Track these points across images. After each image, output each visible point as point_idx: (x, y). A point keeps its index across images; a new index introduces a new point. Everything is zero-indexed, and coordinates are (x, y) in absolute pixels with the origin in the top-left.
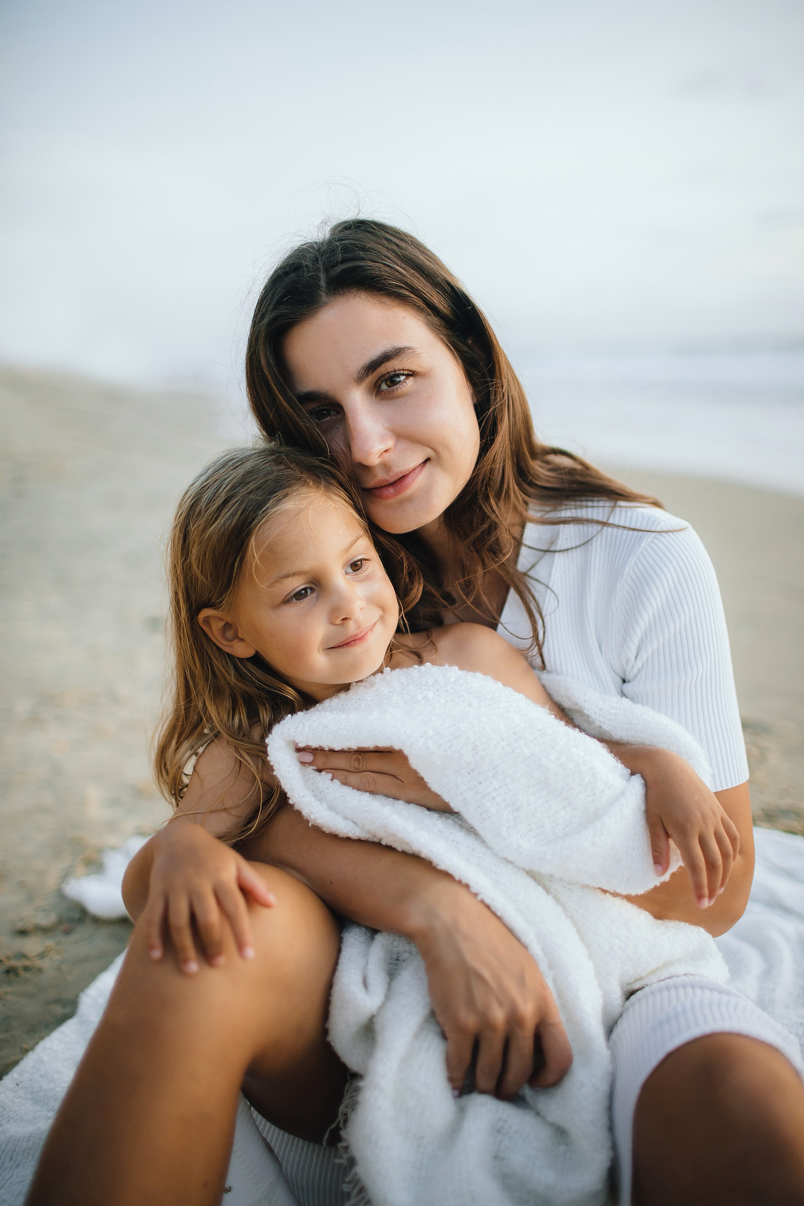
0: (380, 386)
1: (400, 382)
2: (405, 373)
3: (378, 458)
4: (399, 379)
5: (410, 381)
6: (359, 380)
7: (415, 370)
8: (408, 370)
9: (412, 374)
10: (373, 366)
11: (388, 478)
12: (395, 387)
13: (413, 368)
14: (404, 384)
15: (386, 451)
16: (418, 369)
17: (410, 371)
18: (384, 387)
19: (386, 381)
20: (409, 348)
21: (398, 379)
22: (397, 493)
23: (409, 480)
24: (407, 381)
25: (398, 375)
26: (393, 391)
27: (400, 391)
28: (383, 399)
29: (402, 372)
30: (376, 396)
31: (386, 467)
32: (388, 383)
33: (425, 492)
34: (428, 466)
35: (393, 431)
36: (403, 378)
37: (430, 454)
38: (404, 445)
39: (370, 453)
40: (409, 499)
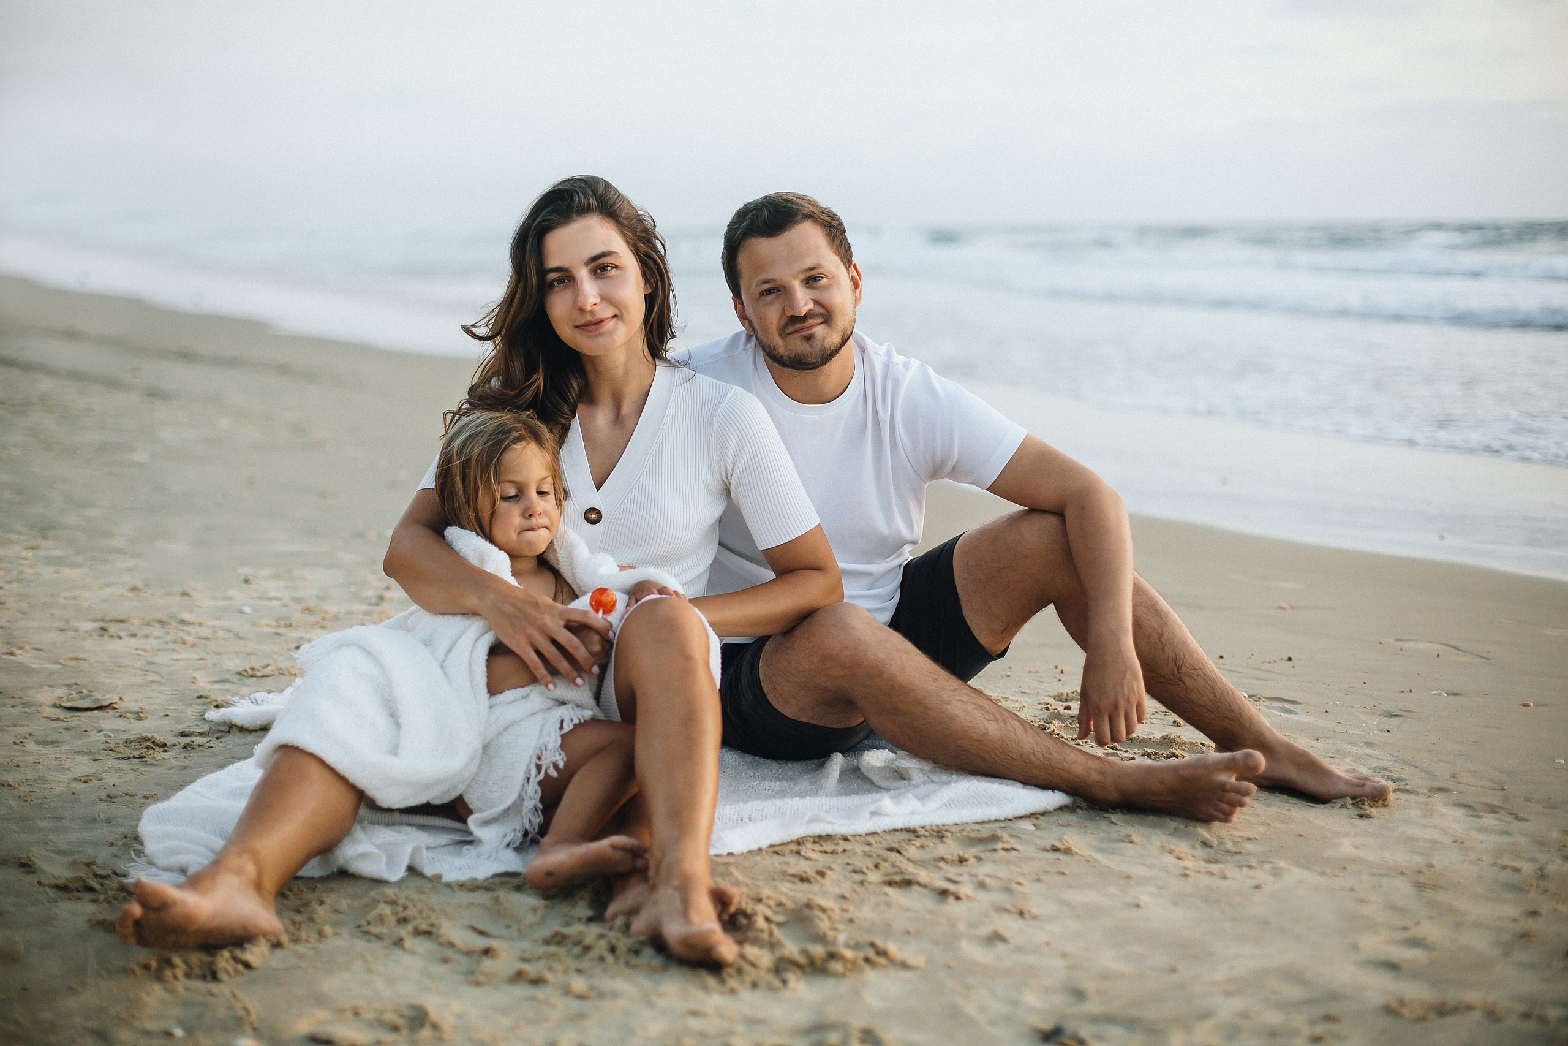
0: (597, 270)
3: (589, 307)
5: (613, 270)
6: (587, 264)
9: (615, 267)
10: (595, 258)
11: (592, 320)
12: (605, 271)
13: (616, 264)
15: (594, 304)
16: (618, 265)
18: (599, 271)
19: (600, 269)
20: (616, 252)
21: (607, 268)
22: (597, 329)
23: (604, 323)
24: (611, 270)
25: (607, 266)
26: (603, 274)
27: (608, 275)
28: (597, 277)
29: (610, 265)
30: (594, 275)
31: (592, 313)
33: (612, 332)
34: (615, 319)
35: (600, 295)
36: (609, 268)
37: (617, 312)
38: (605, 304)
39: (587, 303)
40: (602, 334)
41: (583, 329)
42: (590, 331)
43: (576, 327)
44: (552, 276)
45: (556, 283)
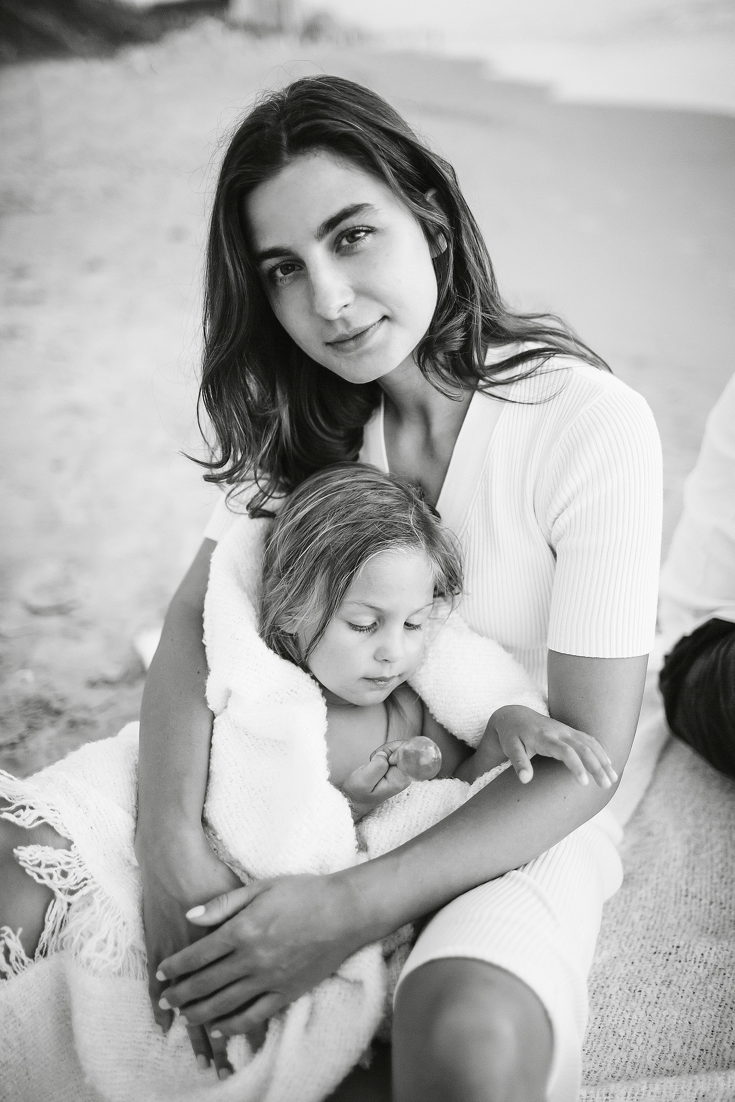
0: (340, 242)
1: (359, 238)
2: (364, 229)
3: (338, 313)
4: (360, 235)
5: (369, 238)
6: (320, 236)
7: (373, 226)
8: (367, 227)
9: (370, 230)
10: (331, 224)
11: (347, 332)
12: (355, 243)
13: (372, 224)
14: (363, 241)
15: (345, 306)
16: (377, 226)
17: (369, 227)
18: (345, 242)
19: (346, 237)
20: (367, 205)
21: (358, 235)
22: (357, 347)
23: (368, 334)
24: (367, 238)
25: (359, 231)
26: (353, 247)
27: (359, 248)
28: (343, 255)
29: (361, 228)
30: (337, 252)
31: (345, 321)
32: (349, 238)
33: (383, 347)
34: (386, 322)
35: (352, 287)
36: (363, 234)
37: (387, 312)
38: (364, 301)
39: (330, 308)
40: (368, 352)
41: (337, 349)
42: (349, 351)
43: (328, 344)
44: (270, 263)
45: (279, 274)
